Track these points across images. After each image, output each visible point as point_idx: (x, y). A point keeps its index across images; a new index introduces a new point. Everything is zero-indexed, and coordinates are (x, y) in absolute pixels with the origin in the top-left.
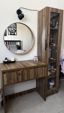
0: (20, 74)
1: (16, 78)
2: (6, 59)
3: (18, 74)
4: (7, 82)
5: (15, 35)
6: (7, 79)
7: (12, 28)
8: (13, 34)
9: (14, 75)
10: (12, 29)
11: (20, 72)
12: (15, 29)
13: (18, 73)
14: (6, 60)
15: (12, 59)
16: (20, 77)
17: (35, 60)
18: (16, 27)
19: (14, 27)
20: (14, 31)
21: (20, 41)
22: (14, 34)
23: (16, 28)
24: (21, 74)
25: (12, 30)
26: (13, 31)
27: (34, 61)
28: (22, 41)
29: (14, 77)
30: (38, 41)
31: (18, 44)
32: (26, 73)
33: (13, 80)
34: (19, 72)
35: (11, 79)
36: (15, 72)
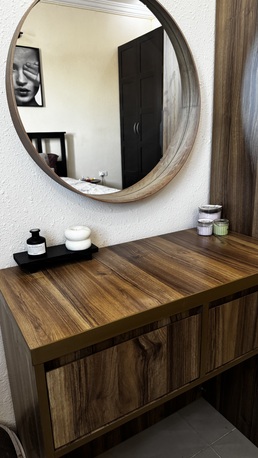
0: (159, 346)
1: (132, 381)
2: (35, 238)
3: (144, 352)
4: (77, 425)
5: (37, 106)
6: (74, 401)
7: (21, 71)
8: (26, 99)
9: (120, 362)
10: (18, 77)
11: (161, 334)
12: (34, 77)
13: (149, 342)
14: (38, 250)
15: (70, 234)
16: (158, 367)
17: (205, 231)
18: (39, 65)
19: (27, 67)
20: (29, 86)
21: (60, 136)
22: (33, 100)
23: (39, 71)
24: (164, 349)
25: (22, 80)
26: (25, 87)
27: (205, 241)
28: (71, 136)
29: (121, 377)
30: (221, 111)
31: (55, 147)
32: (194, 337)
33: (117, 397)
34: (150, 335)
35: (100, 396)
36: (130, 343)
